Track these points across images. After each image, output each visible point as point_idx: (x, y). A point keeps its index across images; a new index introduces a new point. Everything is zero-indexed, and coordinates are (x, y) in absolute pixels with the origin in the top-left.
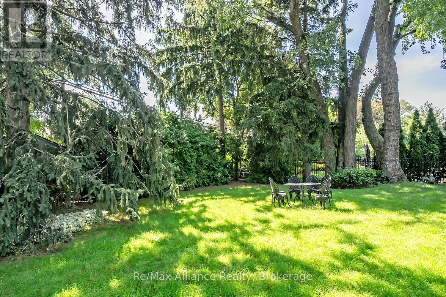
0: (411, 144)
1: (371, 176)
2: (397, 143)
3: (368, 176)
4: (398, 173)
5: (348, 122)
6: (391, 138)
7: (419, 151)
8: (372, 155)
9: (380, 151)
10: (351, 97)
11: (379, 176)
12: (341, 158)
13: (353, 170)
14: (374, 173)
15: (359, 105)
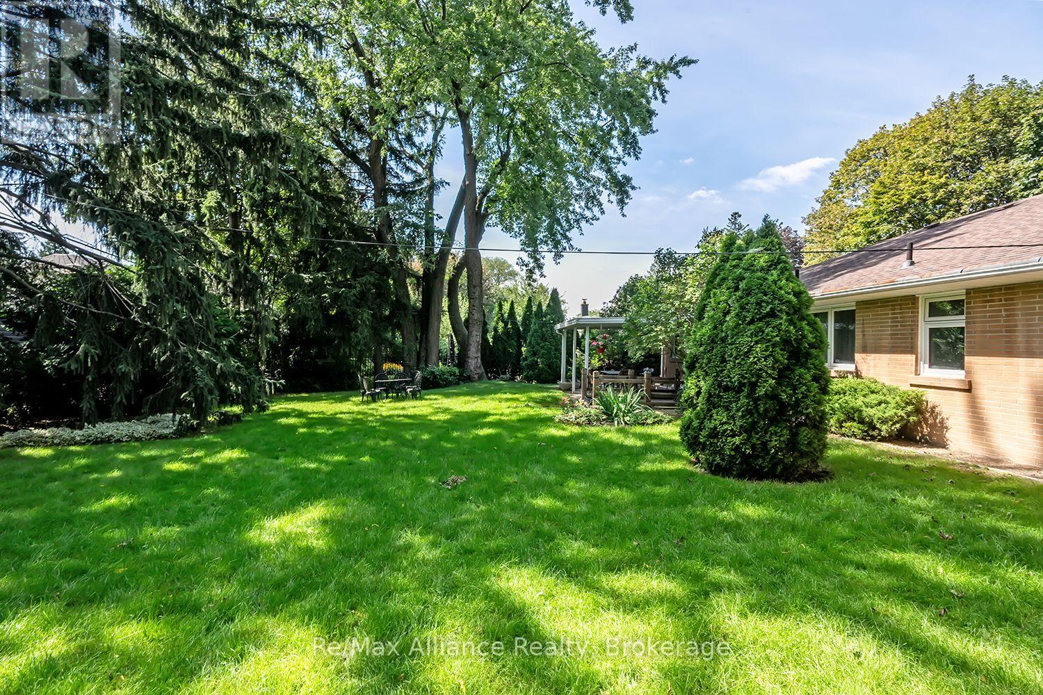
0: (494, 338)
1: (454, 374)
2: (479, 339)
3: (451, 375)
4: (479, 371)
5: (434, 309)
6: (474, 333)
7: (500, 347)
8: (456, 351)
9: (464, 346)
10: (437, 280)
11: (461, 375)
12: (423, 354)
13: (437, 369)
14: (457, 370)
15: (446, 286)
